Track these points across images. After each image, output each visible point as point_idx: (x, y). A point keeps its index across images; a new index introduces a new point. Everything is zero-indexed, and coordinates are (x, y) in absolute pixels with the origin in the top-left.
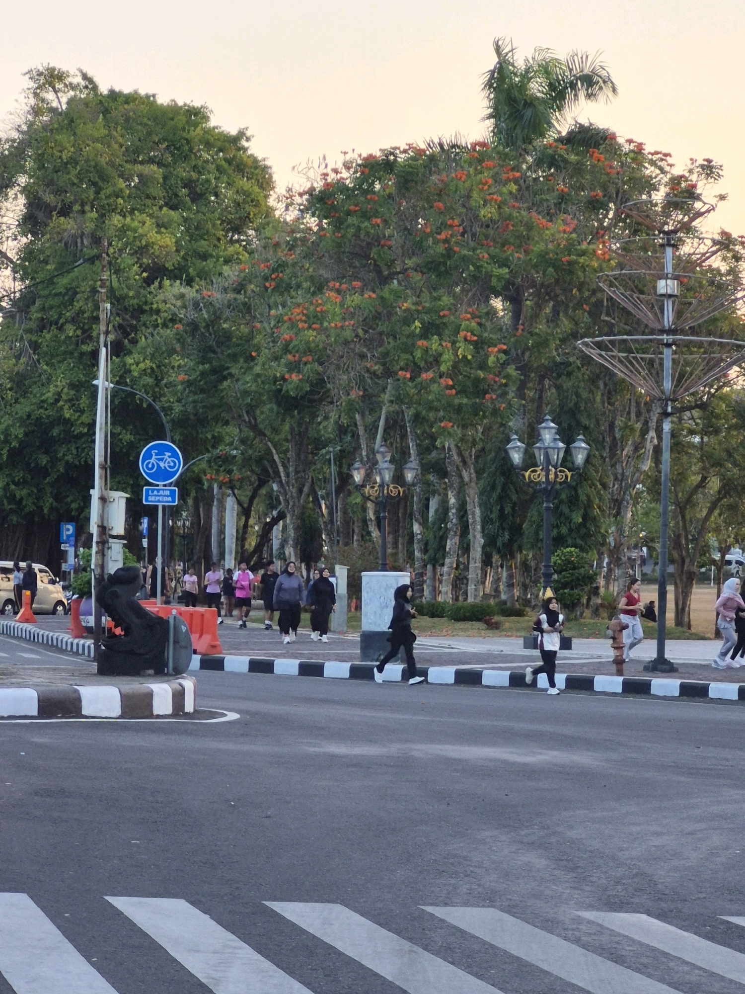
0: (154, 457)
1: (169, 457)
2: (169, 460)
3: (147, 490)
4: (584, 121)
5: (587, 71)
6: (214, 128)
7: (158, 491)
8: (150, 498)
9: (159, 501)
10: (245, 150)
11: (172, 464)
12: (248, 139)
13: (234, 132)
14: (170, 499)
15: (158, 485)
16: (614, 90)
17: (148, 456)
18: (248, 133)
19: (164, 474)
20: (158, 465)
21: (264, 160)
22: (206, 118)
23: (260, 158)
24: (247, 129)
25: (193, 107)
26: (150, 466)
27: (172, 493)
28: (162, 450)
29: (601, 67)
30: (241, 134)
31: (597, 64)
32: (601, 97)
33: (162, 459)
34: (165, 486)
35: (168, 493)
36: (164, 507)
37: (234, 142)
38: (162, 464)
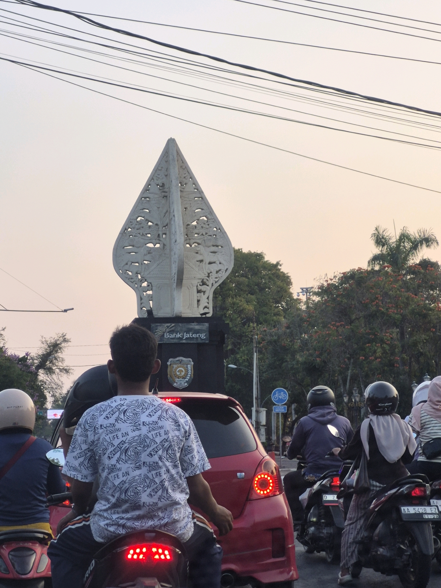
0: (277, 394)
1: (283, 394)
2: (283, 395)
3: (275, 407)
5: (426, 236)
6: (267, 261)
7: (279, 407)
8: (276, 410)
9: (280, 411)
10: (280, 270)
11: (284, 397)
12: (280, 265)
13: (275, 263)
14: (284, 410)
15: (279, 405)
16: (437, 243)
17: (275, 394)
18: (281, 263)
19: (280, 401)
20: (279, 397)
21: (287, 273)
22: (264, 257)
23: (285, 273)
25: (258, 253)
26: (276, 398)
27: (285, 408)
28: (280, 391)
29: (432, 235)
30: (278, 264)
31: (430, 233)
32: (432, 247)
33: (280, 395)
34: (282, 405)
35: (283, 408)
37: (275, 267)
38: (280, 397)
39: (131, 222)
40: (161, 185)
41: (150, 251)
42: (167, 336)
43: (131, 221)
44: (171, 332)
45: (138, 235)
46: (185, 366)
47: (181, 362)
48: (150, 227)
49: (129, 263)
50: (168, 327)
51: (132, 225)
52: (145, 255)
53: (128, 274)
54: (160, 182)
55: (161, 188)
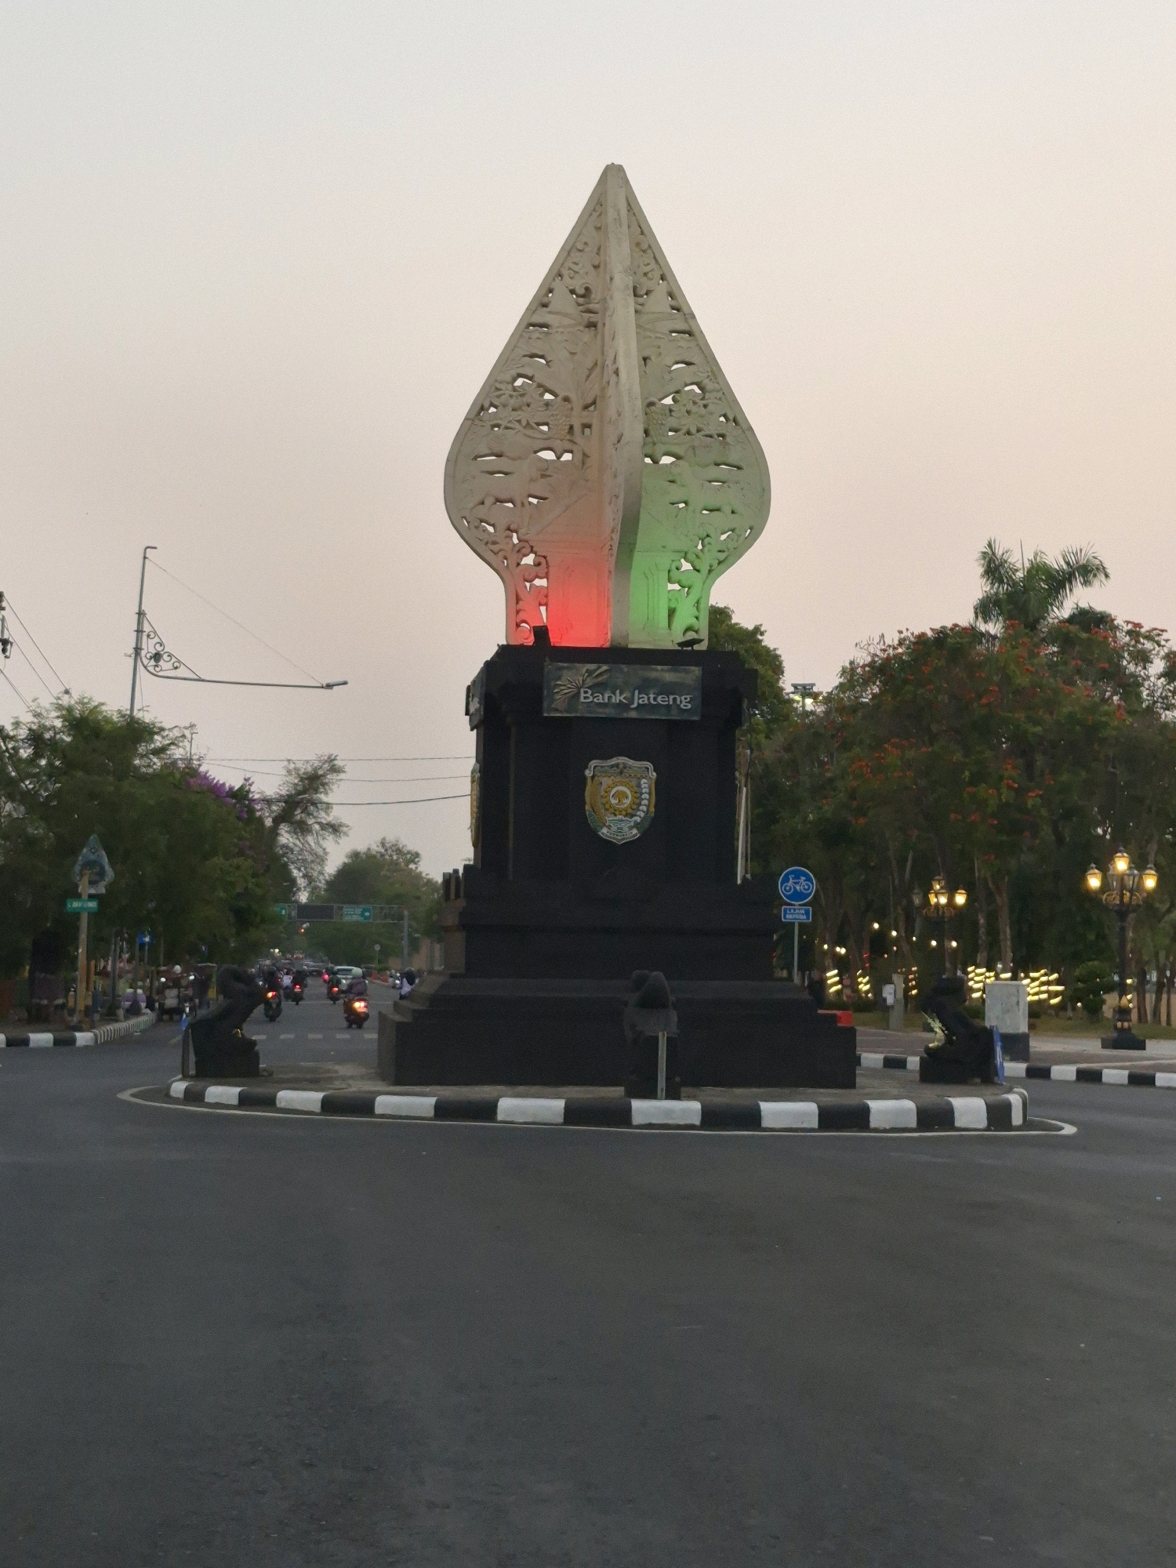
0: (791, 880)
1: (804, 881)
2: (804, 883)
3: (785, 910)
4: (1084, 605)
5: (1083, 562)
6: (736, 624)
7: (795, 910)
8: (787, 916)
9: (796, 919)
10: (761, 641)
11: (806, 887)
12: (762, 634)
13: (751, 627)
14: (805, 917)
15: (794, 905)
16: (1107, 576)
17: (786, 880)
18: (762, 629)
19: (798, 896)
20: (795, 888)
22: (730, 618)
24: (761, 625)
25: (718, 607)
26: (788, 888)
27: (807, 913)
28: (798, 875)
29: (1095, 558)
30: (757, 630)
31: (1090, 555)
32: (1096, 583)
33: (798, 883)
34: (800, 905)
35: (803, 912)
36: (800, 924)
37: (752, 635)
38: (798, 888)
39: (497, 389)
40: (582, 291)
41: (545, 471)
42: (586, 697)
43: (498, 386)
44: (599, 687)
45: (517, 425)
46: (634, 783)
47: (621, 771)
48: (547, 404)
49: (489, 501)
50: (590, 673)
51: (499, 397)
52: (532, 480)
53: (485, 530)
54: (578, 285)
55: (581, 300)
